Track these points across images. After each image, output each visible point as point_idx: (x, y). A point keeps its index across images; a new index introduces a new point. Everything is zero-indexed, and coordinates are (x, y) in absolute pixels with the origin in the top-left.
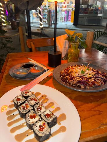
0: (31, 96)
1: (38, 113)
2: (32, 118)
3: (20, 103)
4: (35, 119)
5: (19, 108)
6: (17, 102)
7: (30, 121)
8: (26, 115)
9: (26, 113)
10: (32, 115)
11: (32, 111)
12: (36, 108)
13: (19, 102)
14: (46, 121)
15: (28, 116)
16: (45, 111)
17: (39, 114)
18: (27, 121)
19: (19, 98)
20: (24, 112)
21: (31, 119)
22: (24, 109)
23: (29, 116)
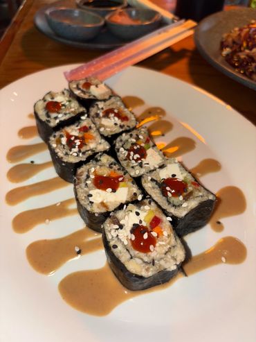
0: (105, 100)
1: (129, 170)
2: (104, 188)
3: (57, 121)
4: (114, 191)
5: (52, 138)
6: (48, 116)
7: (91, 199)
8: (79, 171)
9: (80, 164)
10: (105, 172)
11: (106, 159)
12: (122, 149)
13: (53, 115)
14: (164, 207)
15: (88, 177)
16: (162, 167)
17: (132, 174)
18: (82, 196)
19: (55, 100)
20: (73, 157)
21: (100, 191)
22: (71, 144)
23: (92, 177)
